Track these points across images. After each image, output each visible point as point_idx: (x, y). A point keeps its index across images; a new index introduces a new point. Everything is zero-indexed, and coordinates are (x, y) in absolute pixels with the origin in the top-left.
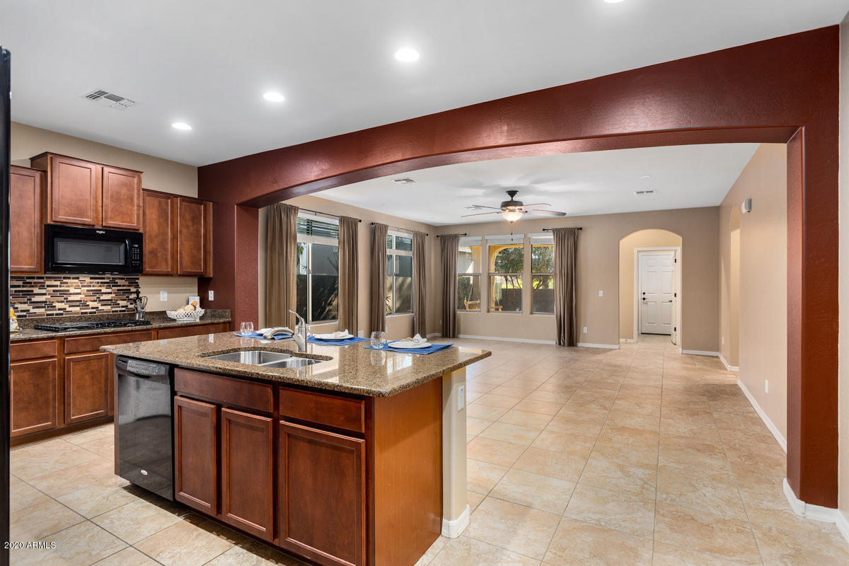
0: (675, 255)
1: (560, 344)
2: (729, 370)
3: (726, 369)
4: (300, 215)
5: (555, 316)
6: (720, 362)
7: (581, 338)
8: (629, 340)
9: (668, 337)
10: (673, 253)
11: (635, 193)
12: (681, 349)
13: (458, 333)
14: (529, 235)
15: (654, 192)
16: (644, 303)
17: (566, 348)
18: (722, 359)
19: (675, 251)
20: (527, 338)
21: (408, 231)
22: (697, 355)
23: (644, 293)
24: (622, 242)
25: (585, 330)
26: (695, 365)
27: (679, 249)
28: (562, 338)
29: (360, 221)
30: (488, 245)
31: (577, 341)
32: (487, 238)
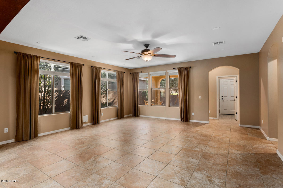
0: (236, 79)
1: (181, 120)
2: (268, 139)
3: (266, 139)
4: (41, 60)
5: (179, 107)
6: (261, 133)
7: (191, 117)
8: (215, 118)
9: (233, 116)
10: (235, 78)
11: (213, 44)
12: (239, 124)
13: (139, 115)
14: (168, 71)
15: (224, 42)
16: (222, 101)
17: (184, 122)
18: (262, 131)
19: (236, 77)
20: (168, 117)
21: (114, 71)
22: (248, 128)
23: (222, 97)
24: (210, 73)
25: (193, 114)
26: (247, 135)
27: (238, 76)
28: (182, 118)
29: (84, 65)
30: (151, 76)
31: (189, 119)
32: (150, 73)
